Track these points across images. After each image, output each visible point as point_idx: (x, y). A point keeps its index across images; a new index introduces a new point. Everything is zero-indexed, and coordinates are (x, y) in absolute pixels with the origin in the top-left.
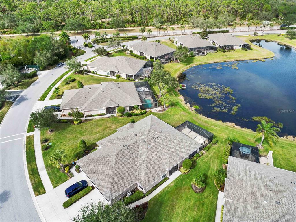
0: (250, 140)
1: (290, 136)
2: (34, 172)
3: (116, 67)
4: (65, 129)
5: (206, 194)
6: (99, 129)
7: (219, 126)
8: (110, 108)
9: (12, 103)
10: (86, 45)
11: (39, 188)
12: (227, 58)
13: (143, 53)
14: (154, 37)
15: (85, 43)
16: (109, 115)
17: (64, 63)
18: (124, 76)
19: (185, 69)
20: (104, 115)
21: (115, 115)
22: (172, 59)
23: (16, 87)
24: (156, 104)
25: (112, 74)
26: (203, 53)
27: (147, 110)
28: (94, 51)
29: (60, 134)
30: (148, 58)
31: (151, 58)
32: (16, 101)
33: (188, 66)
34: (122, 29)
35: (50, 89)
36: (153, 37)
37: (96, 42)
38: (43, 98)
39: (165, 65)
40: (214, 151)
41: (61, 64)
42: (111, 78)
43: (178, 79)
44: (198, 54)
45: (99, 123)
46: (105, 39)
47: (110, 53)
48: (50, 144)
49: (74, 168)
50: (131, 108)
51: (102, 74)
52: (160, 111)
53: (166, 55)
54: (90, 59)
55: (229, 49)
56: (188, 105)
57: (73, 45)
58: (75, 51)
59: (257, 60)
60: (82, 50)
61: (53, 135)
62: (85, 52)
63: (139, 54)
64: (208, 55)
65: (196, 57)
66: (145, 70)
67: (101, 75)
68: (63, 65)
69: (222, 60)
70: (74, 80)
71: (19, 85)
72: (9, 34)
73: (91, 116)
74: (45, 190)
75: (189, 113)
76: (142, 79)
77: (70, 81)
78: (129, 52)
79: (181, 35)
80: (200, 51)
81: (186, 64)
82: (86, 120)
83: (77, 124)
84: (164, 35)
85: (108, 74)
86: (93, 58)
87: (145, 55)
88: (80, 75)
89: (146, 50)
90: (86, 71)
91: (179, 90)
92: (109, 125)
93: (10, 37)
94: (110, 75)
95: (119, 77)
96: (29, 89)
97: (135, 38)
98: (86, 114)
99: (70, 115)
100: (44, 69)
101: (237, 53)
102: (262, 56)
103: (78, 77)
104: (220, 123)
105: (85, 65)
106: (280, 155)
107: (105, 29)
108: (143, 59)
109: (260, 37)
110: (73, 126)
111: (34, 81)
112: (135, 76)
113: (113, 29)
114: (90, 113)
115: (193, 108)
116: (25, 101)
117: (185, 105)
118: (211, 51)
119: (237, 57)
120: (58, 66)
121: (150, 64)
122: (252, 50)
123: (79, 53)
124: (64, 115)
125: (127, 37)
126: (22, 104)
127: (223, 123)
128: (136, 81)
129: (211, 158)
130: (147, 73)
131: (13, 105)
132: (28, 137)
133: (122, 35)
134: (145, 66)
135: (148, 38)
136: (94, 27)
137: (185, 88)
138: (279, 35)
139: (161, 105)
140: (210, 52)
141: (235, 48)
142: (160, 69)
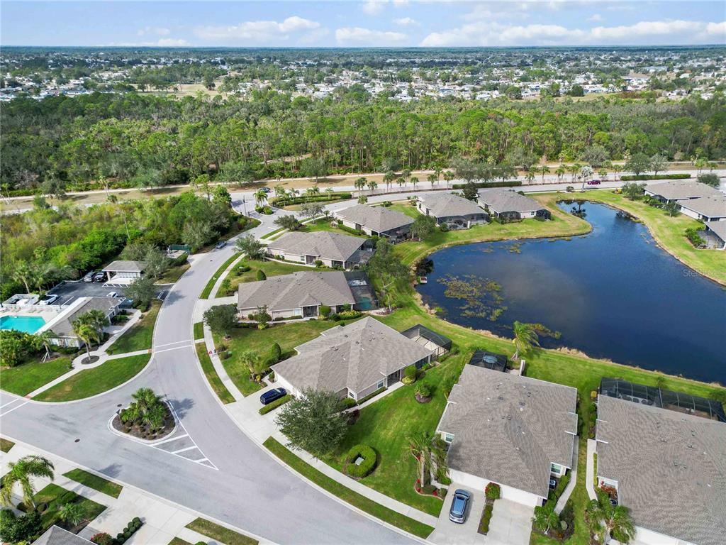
0: (505, 351)
1: (565, 347)
2: (216, 382)
3: (316, 248)
4: (246, 335)
5: (431, 403)
6: (294, 336)
7: (466, 334)
8: (309, 307)
9: (160, 303)
10: (261, 211)
11: (226, 396)
12: (506, 234)
13: (360, 226)
14: (382, 194)
15: (257, 206)
16: (308, 319)
17: (228, 242)
18: (328, 263)
19: (430, 253)
20: (300, 317)
21: (316, 318)
22: (408, 235)
23: (161, 279)
24: (377, 304)
25: (309, 259)
26: (465, 226)
27: (363, 312)
28: (276, 222)
29: (241, 341)
30: (369, 233)
31: (373, 233)
32: (166, 299)
33: (435, 248)
34: (323, 177)
35: (212, 283)
36: (379, 195)
37: (278, 204)
38: (205, 295)
39: (398, 246)
40: (452, 362)
41: (223, 244)
42: (306, 265)
43: (415, 268)
44: (455, 227)
45: (293, 328)
46: (292, 199)
47: (303, 223)
48: (230, 352)
49: (267, 377)
50: (340, 309)
51: (293, 260)
52: (383, 314)
53: (399, 229)
54: (270, 234)
55: (513, 218)
56: (427, 306)
57: (237, 210)
58: (241, 221)
59: (557, 239)
60: (255, 220)
61: (230, 343)
62: (260, 223)
63: (353, 227)
64: (473, 229)
65: (453, 233)
66: (362, 253)
67: (291, 262)
68: (226, 245)
69: (496, 238)
70: (248, 270)
71: (164, 277)
72: (116, 188)
73: (282, 319)
74: (233, 398)
75: (426, 318)
76: (356, 268)
77: (242, 271)
78: (337, 224)
79: (430, 190)
80: (460, 221)
81: (432, 243)
82: (275, 324)
83: (263, 329)
84: (399, 190)
85: (302, 260)
86: (275, 232)
87: (364, 229)
88: (257, 261)
89: (365, 220)
90: (267, 255)
91: (415, 286)
92: (307, 330)
93: (120, 193)
94: (305, 262)
95: (320, 264)
96: (179, 282)
97: (347, 197)
98: (274, 316)
99: (251, 317)
100: (198, 251)
101: (525, 225)
102: (567, 231)
103: (254, 265)
104: (469, 330)
105: (265, 246)
106: (540, 368)
107: (291, 177)
108: (360, 235)
109: (577, 195)
110: (257, 331)
111: (185, 270)
112: (346, 262)
113: (306, 178)
114: (280, 315)
115: (434, 311)
116: (180, 300)
117: (422, 306)
118: (479, 222)
119: (522, 233)
120: (219, 247)
121: (370, 244)
122: (553, 220)
123: (250, 224)
124: (243, 318)
125: (332, 196)
126: (177, 304)
127: (473, 331)
128: (348, 270)
129: (445, 369)
130: (366, 259)
131: (163, 304)
132: (198, 345)
133: (323, 189)
134: (363, 247)
135: (371, 196)
136: (270, 173)
137: (426, 282)
138: (614, 192)
139: (385, 306)
140: (477, 224)
141: (522, 217)
142: (386, 253)
